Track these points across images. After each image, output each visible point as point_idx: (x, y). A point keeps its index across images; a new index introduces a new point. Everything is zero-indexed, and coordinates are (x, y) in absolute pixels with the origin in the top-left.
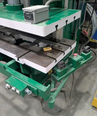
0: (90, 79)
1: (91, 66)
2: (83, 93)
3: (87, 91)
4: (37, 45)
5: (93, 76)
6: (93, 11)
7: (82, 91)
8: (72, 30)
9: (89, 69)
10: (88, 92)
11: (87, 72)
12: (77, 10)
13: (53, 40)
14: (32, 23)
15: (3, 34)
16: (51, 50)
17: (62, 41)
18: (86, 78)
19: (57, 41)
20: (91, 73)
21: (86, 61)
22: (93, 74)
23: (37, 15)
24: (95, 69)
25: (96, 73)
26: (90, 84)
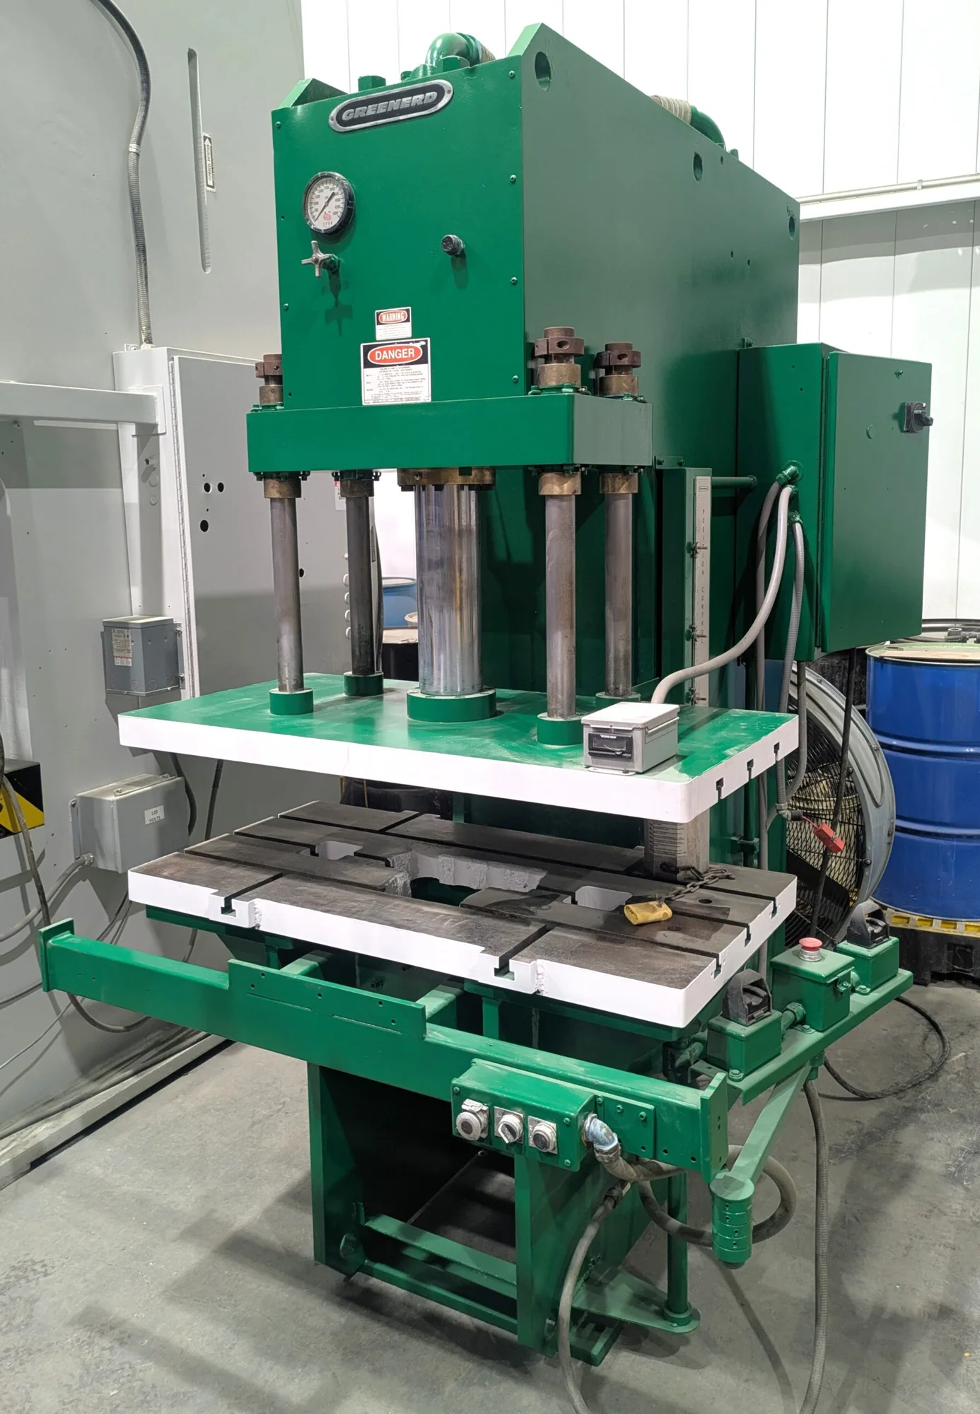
0: (934, 1210)
1: (923, 1117)
2: (908, 1320)
3: (938, 1299)
4: (568, 900)
5: (960, 1190)
6: (847, 711)
7: (892, 1304)
8: (731, 830)
9: (908, 1136)
10: (944, 1312)
11: (902, 1158)
12: (777, 714)
13: (656, 869)
14: (626, 772)
15: (307, 851)
16: (668, 920)
17: (711, 874)
18: (901, 1210)
19: (680, 875)
20: (937, 1167)
21: (875, 995)
22: (952, 1174)
23: (648, 740)
24: (961, 1140)
25: (975, 1165)
26: (948, 1252)
